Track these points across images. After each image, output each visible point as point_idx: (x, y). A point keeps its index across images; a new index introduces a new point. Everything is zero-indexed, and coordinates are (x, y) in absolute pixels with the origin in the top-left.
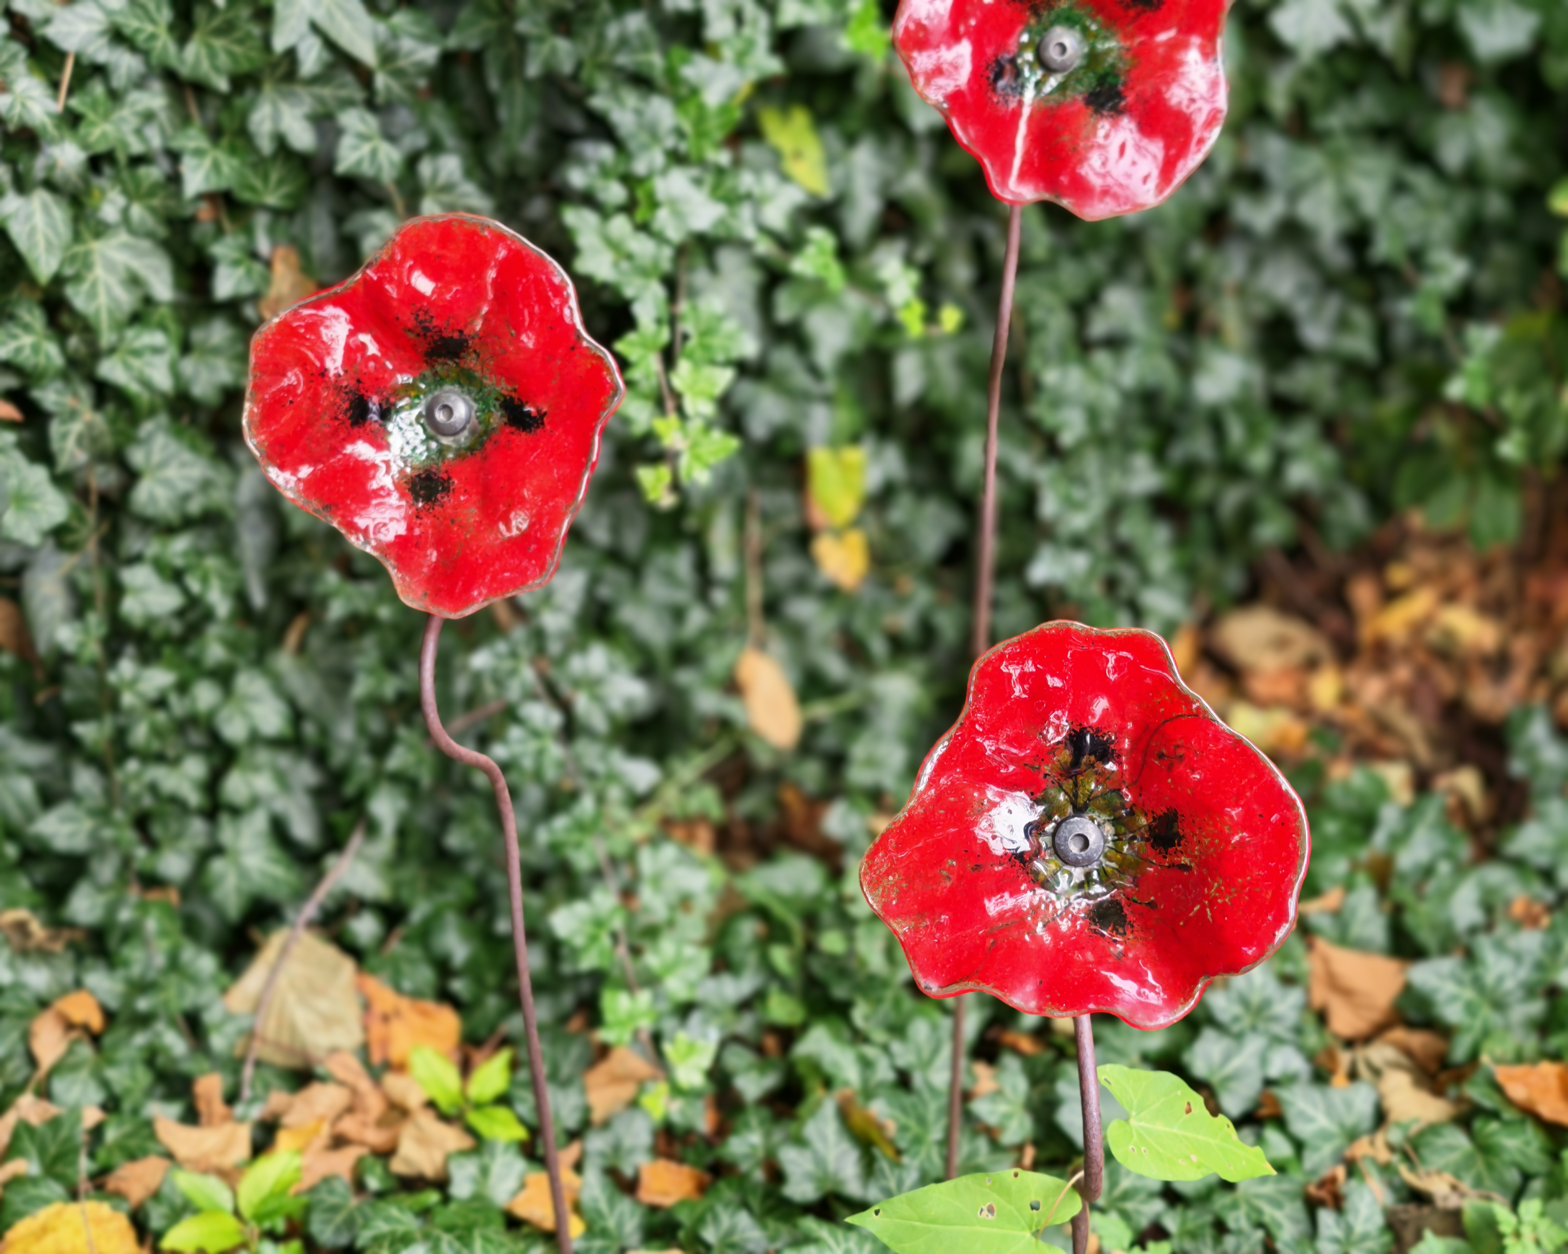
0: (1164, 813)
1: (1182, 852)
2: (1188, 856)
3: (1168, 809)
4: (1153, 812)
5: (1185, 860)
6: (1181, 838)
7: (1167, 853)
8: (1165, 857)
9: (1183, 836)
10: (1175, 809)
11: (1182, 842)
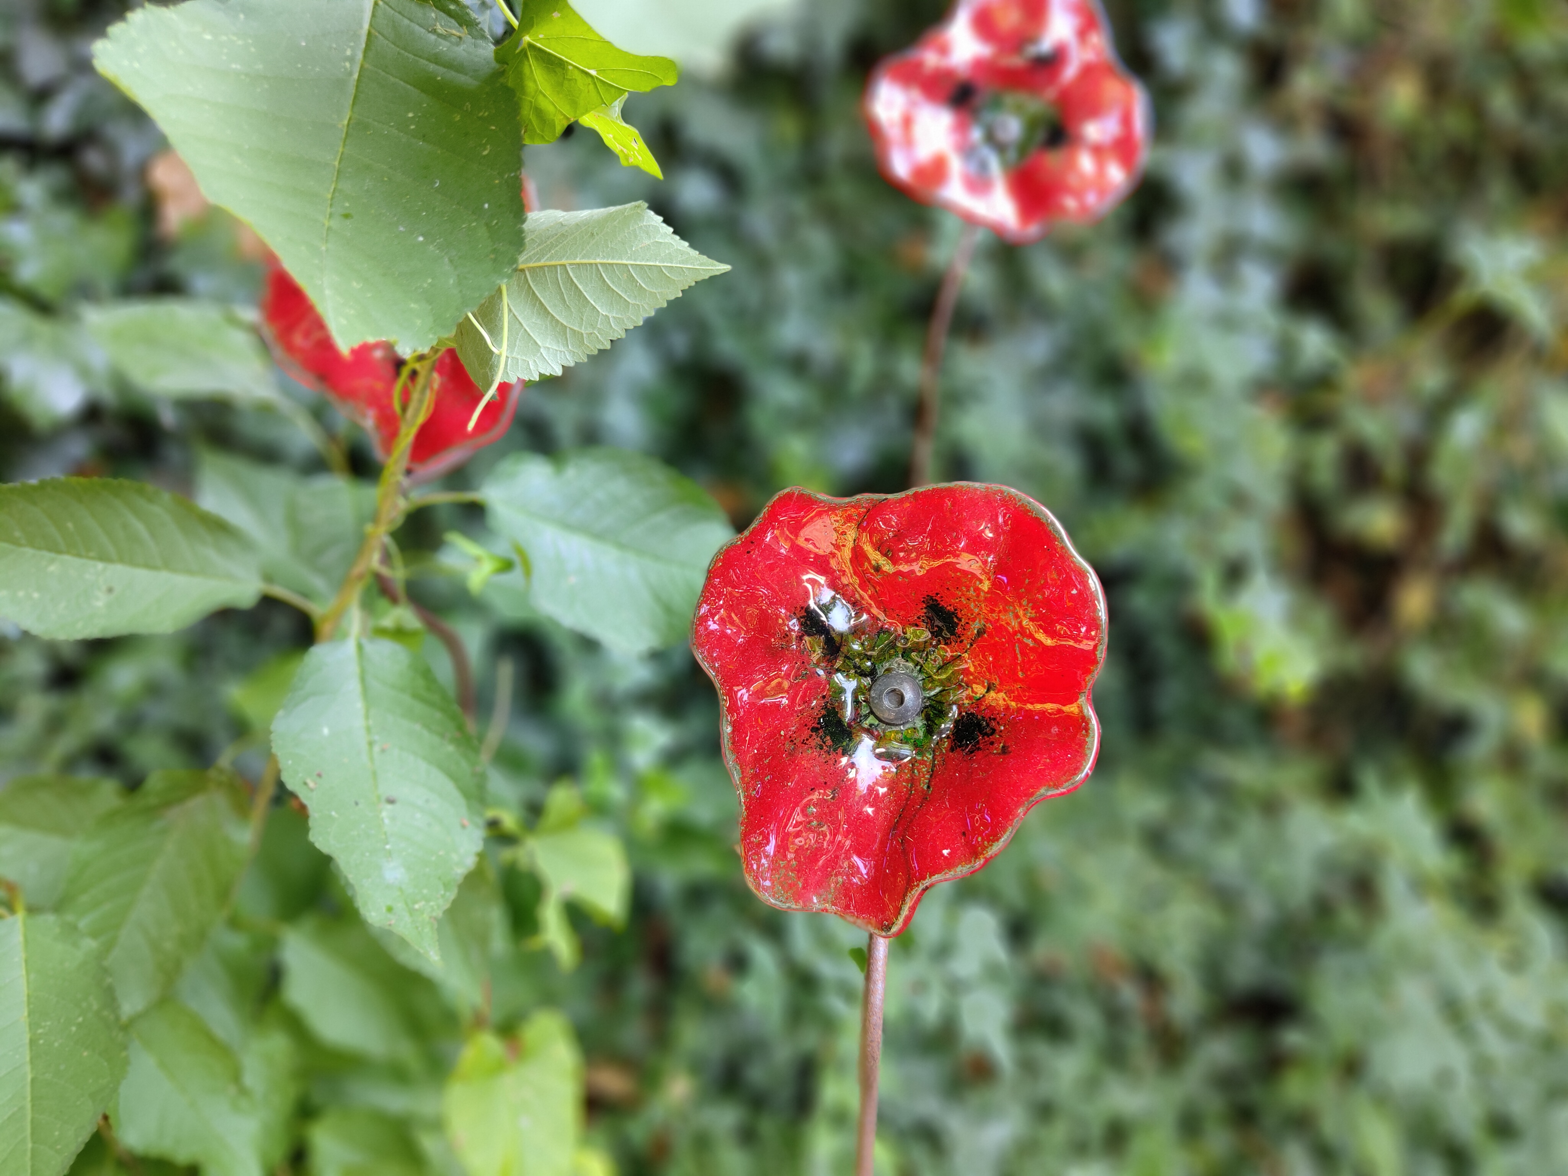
0: (925, 608)
1: (967, 623)
2: (974, 620)
3: (923, 602)
4: (919, 618)
5: (975, 626)
6: (954, 614)
7: (959, 637)
8: (962, 641)
9: (955, 610)
10: (928, 596)
11: (960, 616)
